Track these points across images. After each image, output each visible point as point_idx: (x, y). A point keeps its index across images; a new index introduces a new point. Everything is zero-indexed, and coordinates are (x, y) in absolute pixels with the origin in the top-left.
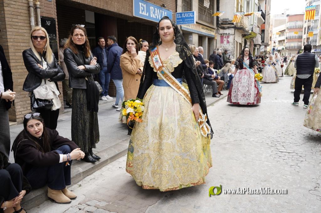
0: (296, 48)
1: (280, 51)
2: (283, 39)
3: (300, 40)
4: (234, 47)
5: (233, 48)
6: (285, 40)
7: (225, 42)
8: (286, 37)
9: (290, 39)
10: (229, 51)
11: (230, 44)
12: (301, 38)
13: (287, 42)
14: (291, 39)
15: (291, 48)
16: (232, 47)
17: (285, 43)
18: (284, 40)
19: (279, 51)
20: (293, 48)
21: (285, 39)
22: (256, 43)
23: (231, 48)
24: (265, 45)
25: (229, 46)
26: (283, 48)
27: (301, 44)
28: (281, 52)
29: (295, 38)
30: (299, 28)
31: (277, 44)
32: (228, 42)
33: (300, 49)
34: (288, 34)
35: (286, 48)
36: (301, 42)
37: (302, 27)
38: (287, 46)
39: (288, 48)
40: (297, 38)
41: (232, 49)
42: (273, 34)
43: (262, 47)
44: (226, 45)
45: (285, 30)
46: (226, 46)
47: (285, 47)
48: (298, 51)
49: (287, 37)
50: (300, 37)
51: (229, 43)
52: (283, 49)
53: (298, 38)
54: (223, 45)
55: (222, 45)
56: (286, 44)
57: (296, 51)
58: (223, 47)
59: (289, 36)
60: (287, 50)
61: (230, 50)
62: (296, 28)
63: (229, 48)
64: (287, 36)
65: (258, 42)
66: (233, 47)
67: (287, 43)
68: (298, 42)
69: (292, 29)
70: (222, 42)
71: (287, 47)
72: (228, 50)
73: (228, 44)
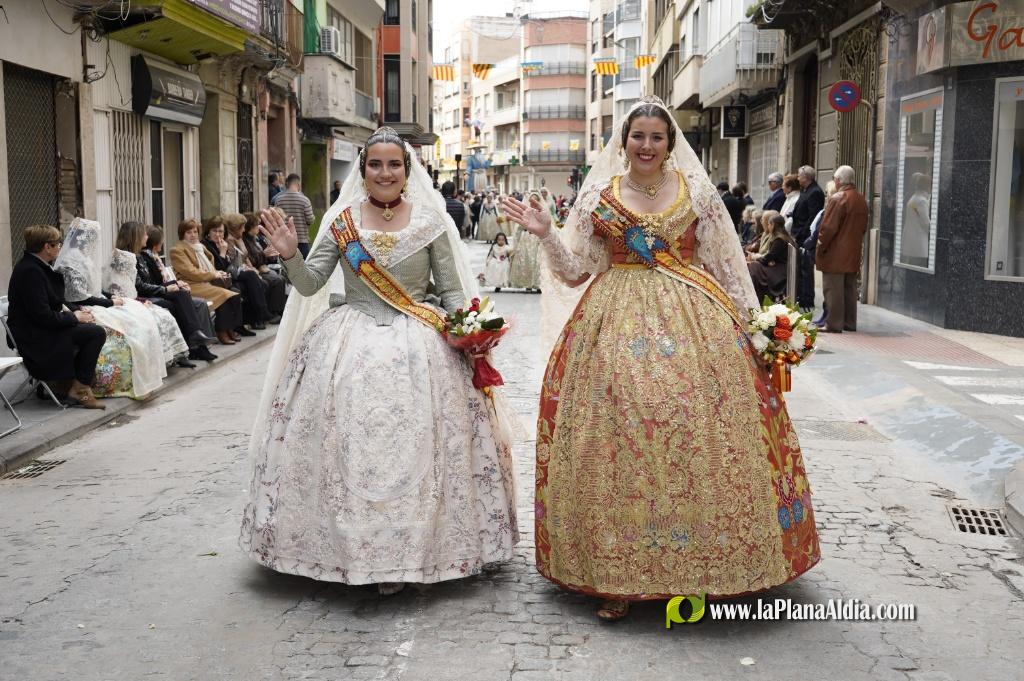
0: (564, 159)
1: (506, 172)
2: (515, 121)
3: (577, 126)
6: (522, 125)
8: (522, 112)
9: (540, 119)
12: (580, 116)
13: (526, 132)
14: (545, 120)
15: (545, 159)
17: (522, 136)
18: (516, 125)
19: (500, 171)
20: (554, 159)
21: (521, 119)
26: (514, 157)
27: (583, 142)
28: (507, 176)
29: (559, 119)
30: (570, 74)
31: (489, 139)
33: (579, 166)
34: (529, 100)
35: (525, 157)
36: (584, 133)
37: (581, 71)
38: (528, 148)
39: (535, 160)
40: (565, 115)
42: (475, 94)
45: (518, 81)
47: (522, 153)
48: (571, 174)
49: (528, 111)
50: (578, 115)
52: (515, 161)
53: (569, 118)
56: (527, 143)
57: (564, 171)
59: (536, 105)
60: (529, 168)
62: (559, 75)
64: (528, 106)
67: (528, 139)
68: (571, 132)
69: (545, 76)
71: (528, 154)
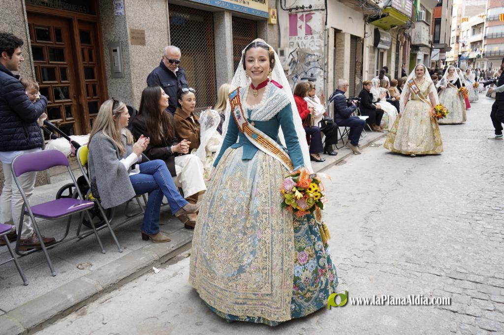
0: (502, 54)
1: (474, 61)
4: (326, 45)
5: (323, 49)
7: (302, 32)
10: (313, 57)
11: (314, 35)
15: (493, 55)
16: (319, 46)
20: (497, 54)
22: (417, 43)
23: (318, 48)
24: (440, 49)
25: (313, 41)
31: (468, 48)
32: (309, 31)
35: (484, 54)
38: (486, 51)
39: (488, 55)
41: (320, 51)
43: (436, 52)
44: (303, 40)
46: (305, 41)
51: (312, 34)
52: (479, 56)
54: (297, 40)
55: (295, 39)
58: (296, 46)
60: (485, 59)
61: (315, 54)
63: (313, 49)
65: (420, 41)
66: (323, 45)
70: (293, 32)
72: (310, 53)
73: (310, 37)
